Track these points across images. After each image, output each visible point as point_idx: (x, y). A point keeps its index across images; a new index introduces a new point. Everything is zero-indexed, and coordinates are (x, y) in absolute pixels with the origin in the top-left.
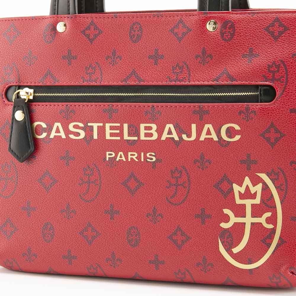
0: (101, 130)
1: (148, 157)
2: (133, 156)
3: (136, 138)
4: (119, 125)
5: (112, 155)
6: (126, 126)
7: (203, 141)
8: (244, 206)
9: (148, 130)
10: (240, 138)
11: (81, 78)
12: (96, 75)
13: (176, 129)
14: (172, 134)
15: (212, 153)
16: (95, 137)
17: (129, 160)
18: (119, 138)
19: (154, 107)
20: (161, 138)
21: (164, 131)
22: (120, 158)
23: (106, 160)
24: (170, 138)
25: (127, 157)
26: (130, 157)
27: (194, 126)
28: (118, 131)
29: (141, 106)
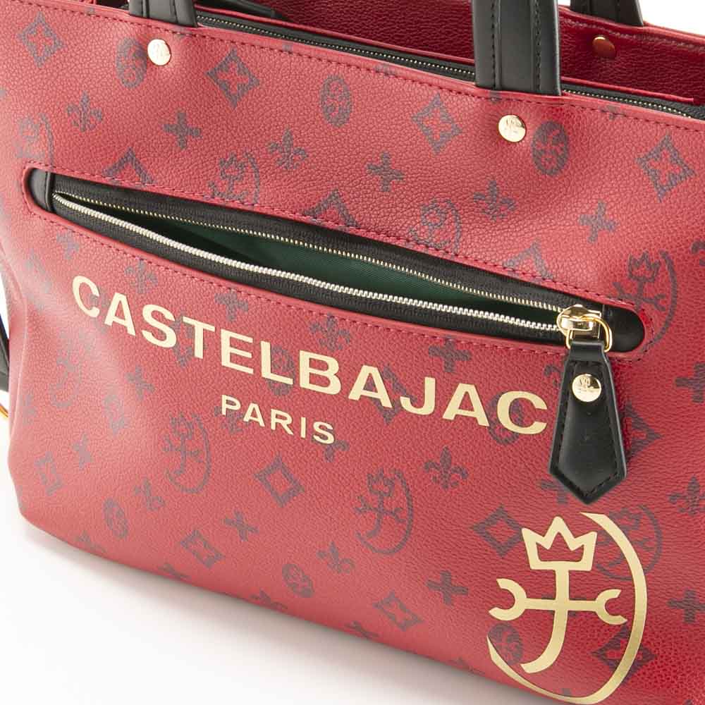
0: (212, 342)
1: (317, 432)
2: (280, 419)
3: (289, 381)
4: (250, 340)
5: (235, 405)
6: (265, 347)
7: (450, 421)
8: (551, 574)
9: (320, 369)
10: (544, 430)
11: (209, 186)
12: (246, 183)
13: (387, 381)
14: (376, 391)
15: (471, 453)
16: (199, 353)
17: (273, 427)
18: (250, 371)
19: (334, 317)
20: (348, 393)
21: (356, 378)
22: (252, 416)
23: (221, 412)
24: (371, 398)
25: (267, 419)
26: (274, 421)
27: (430, 384)
28: (248, 355)
29: (302, 309)
